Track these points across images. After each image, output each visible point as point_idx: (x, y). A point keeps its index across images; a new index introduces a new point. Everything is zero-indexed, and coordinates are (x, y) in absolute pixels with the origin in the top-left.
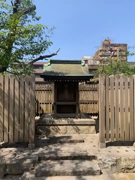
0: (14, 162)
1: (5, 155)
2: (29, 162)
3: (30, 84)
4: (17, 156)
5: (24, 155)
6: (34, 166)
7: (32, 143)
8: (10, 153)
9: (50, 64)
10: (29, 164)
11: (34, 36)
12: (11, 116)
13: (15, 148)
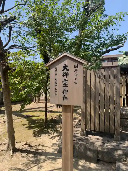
0: (105, 150)
1: (94, 142)
2: (121, 153)
3: (116, 77)
4: (106, 144)
5: (112, 145)
6: (126, 158)
7: (118, 134)
8: (98, 141)
9: (125, 56)
10: (121, 155)
11: (101, 31)
12: (97, 107)
13: (101, 137)
